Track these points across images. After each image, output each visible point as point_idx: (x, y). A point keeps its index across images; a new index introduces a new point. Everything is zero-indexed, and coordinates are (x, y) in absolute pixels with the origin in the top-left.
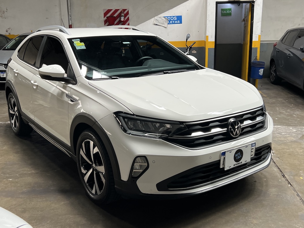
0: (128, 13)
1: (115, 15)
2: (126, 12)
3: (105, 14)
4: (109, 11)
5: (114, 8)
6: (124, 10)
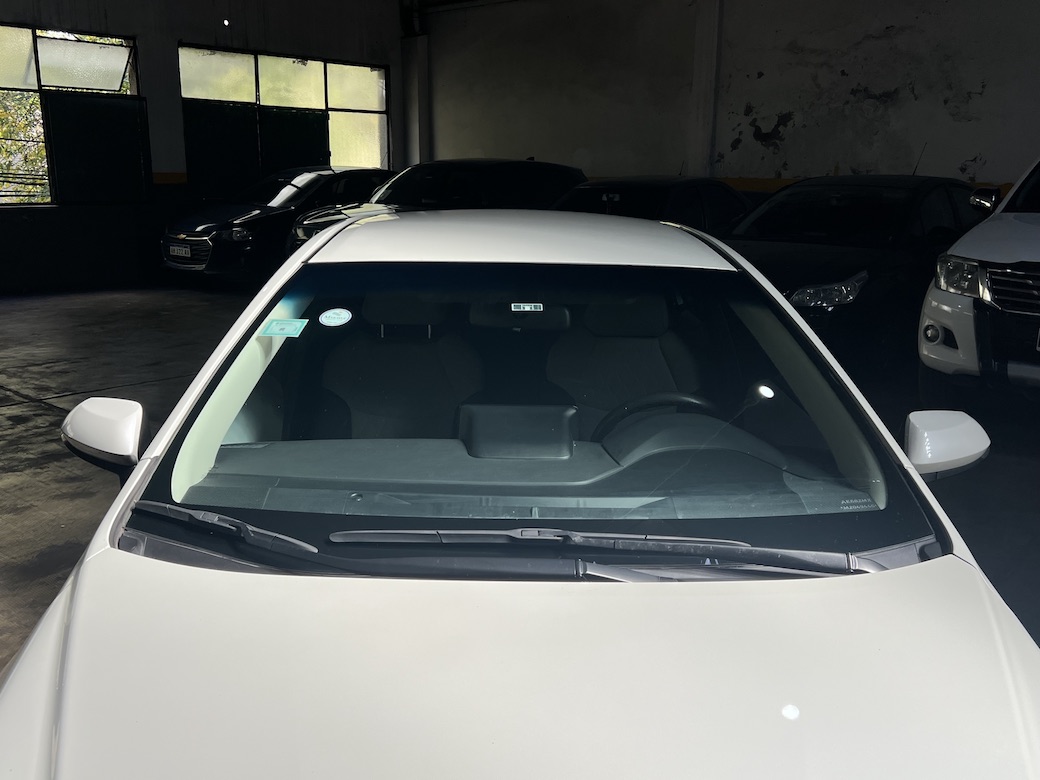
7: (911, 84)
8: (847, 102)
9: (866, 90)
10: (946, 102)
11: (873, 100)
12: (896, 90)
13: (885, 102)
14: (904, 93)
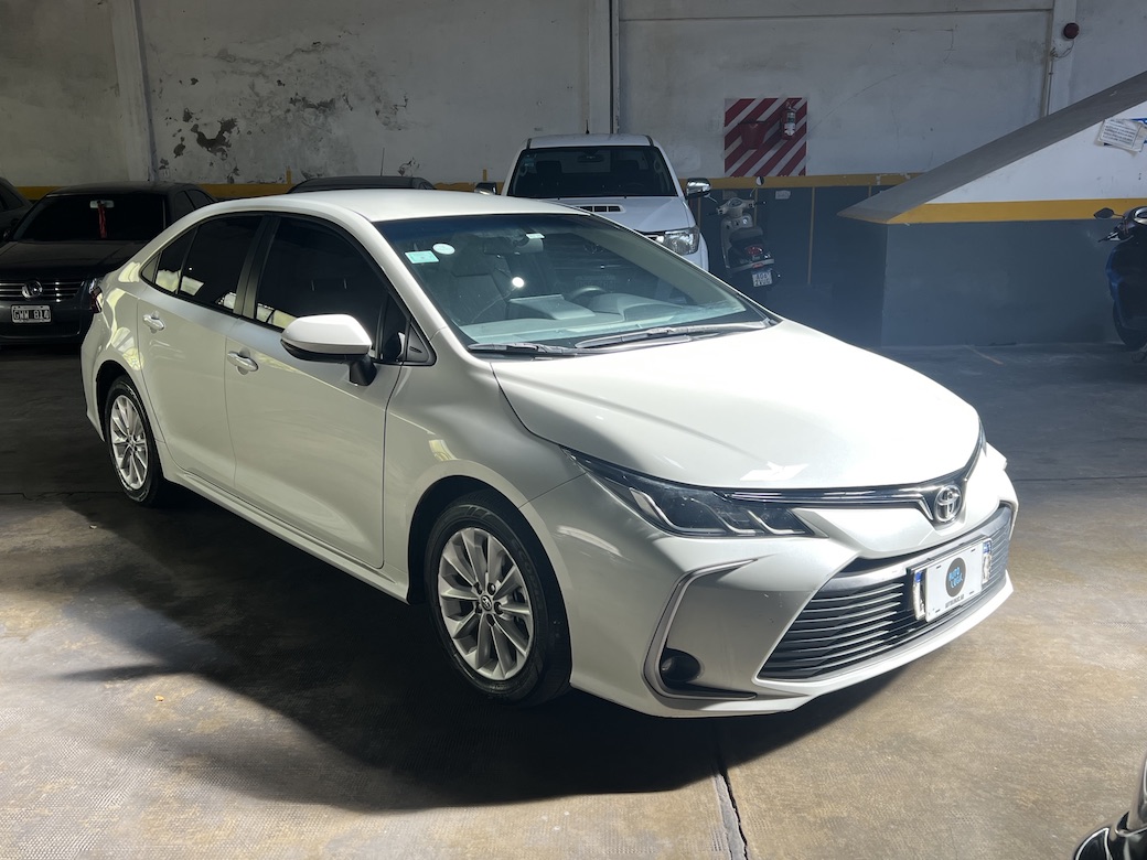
0: (803, 112)
1: (763, 117)
2: (799, 105)
3: (730, 115)
4: (743, 103)
5: (758, 96)
6: (795, 101)
7: (344, 95)
10: (377, 113)
11: (312, 110)
12: (332, 101)
13: (324, 111)
14: (340, 104)
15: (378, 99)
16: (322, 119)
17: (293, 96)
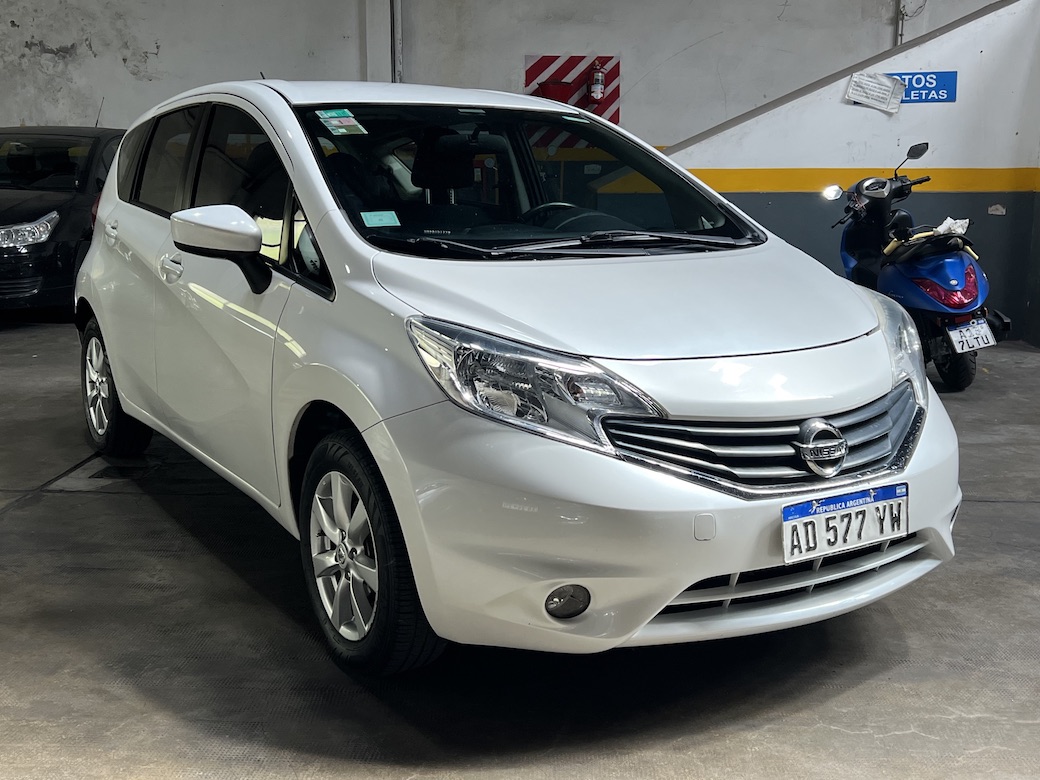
1: (569, 78)
2: (609, 66)
3: (531, 75)
4: (546, 61)
5: (564, 53)
6: (604, 60)
7: (87, 40)
8: (23, 56)
9: (41, 43)
10: (125, 60)
11: (49, 55)
12: (73, 46)
13: (64, 57)
14: (82, 49)
15: (126, 45)
16: (61, 66)
17: (29, 40)
